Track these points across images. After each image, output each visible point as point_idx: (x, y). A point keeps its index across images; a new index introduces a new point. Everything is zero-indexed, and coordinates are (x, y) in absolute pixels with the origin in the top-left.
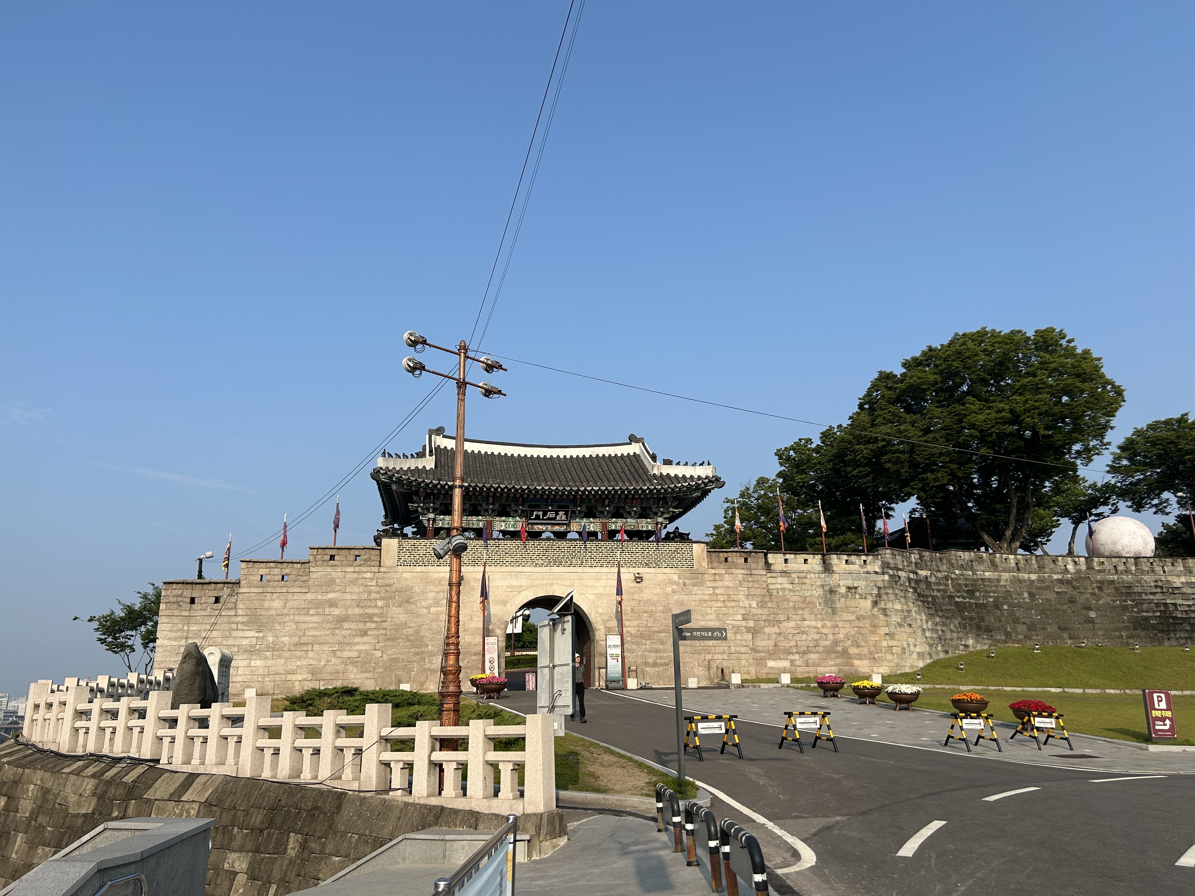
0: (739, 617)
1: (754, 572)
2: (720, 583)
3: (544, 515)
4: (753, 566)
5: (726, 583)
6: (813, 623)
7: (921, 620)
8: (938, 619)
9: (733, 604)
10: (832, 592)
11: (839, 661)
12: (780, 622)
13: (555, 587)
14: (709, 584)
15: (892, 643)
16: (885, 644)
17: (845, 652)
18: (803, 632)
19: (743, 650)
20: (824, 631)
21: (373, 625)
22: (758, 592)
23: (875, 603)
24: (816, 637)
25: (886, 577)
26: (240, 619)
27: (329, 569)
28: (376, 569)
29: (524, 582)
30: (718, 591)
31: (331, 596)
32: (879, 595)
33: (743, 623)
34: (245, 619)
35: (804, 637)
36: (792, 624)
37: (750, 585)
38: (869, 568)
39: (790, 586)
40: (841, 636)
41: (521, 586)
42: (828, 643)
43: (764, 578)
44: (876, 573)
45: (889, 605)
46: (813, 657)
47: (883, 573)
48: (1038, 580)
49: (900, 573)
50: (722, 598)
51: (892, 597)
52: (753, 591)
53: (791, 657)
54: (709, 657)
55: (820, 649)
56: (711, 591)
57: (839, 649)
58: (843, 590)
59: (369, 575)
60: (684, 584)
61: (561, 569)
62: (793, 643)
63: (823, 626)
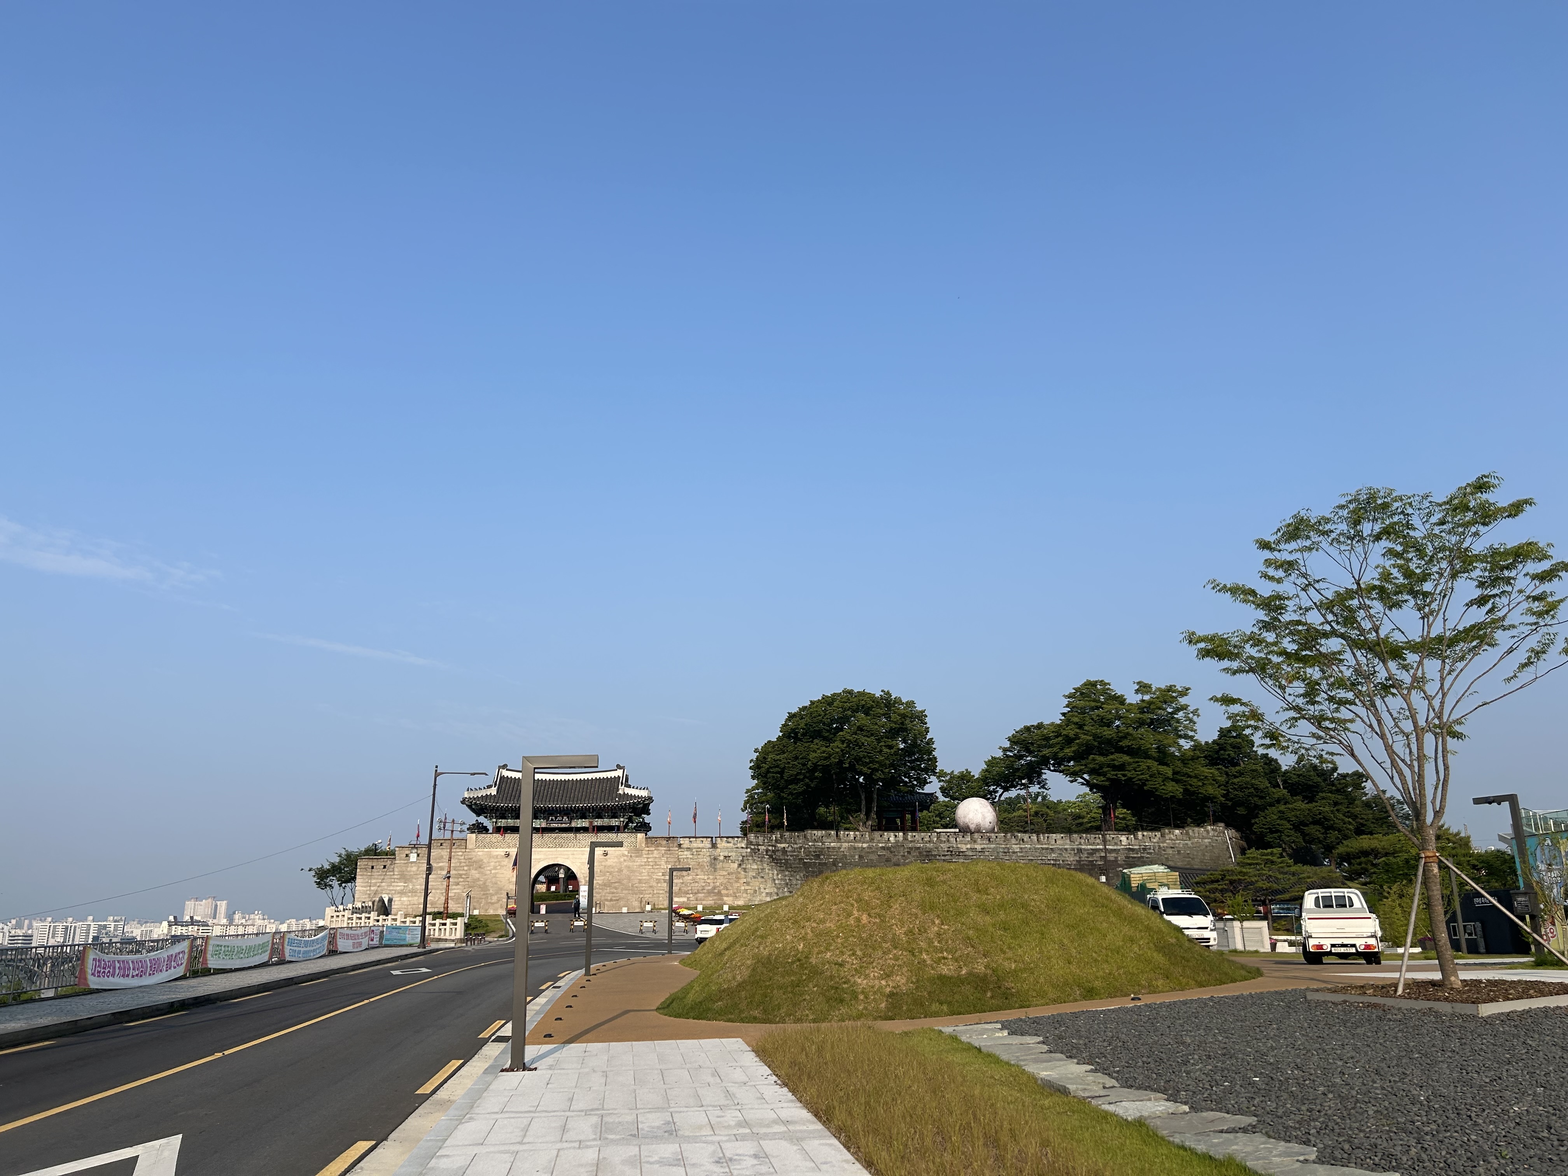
0: (661, 874)
1: (671, 849)
2: (651, 856)
3: (556, 818)
4: (671, 845)
5: (655, 855)
6: (702, 877)
7: (773, 874)
8: (787, 873)
9: (658, 867)
10: (715, 859)
11: (715, 898)
12: (684, 876)
13: (558, 859)
14: (645, 856)
15: (747, 887)
16: (743, 888)
17: (719, 892)
18: (696, 882)
19: (661, 892)
20: (708, 881)
21: (462, 880)
22: (672, 860)
23: (740, 865)
24: (704, 884)
25: (749, 850)
26: (395, 877)
27: (440, 851)
28: (464, 850)
29: (542, 857)
30: (650, 860)
31: (441, 864)
32: (742, 861)
33: (663, 877)
34: (398, 877)
35: (697, 884)
36: (690, 877)
37: (668, 856)
38: (739, 845)
39: (691, 856)
40: (718, 884)
41: (540, 859)
42: (710, 888)
43: (677, 852)
44: (742, 848)
45: (749, 866)
46: (701, 895)
47: (747, 848)
48: (868, 848)
49: (760, 847)
50: (651, 864)
51: (751, 861)
52: (670, 860)
53: (688, 896)
54: (642, 896)
55: (705, 891)
56: (646, 860)
57: (716, 891)
58: (722, 858)
59: (460, 853)
60: (631, 856)
61: (562, 849)
62: (690, 888)
63: (708, 879)
